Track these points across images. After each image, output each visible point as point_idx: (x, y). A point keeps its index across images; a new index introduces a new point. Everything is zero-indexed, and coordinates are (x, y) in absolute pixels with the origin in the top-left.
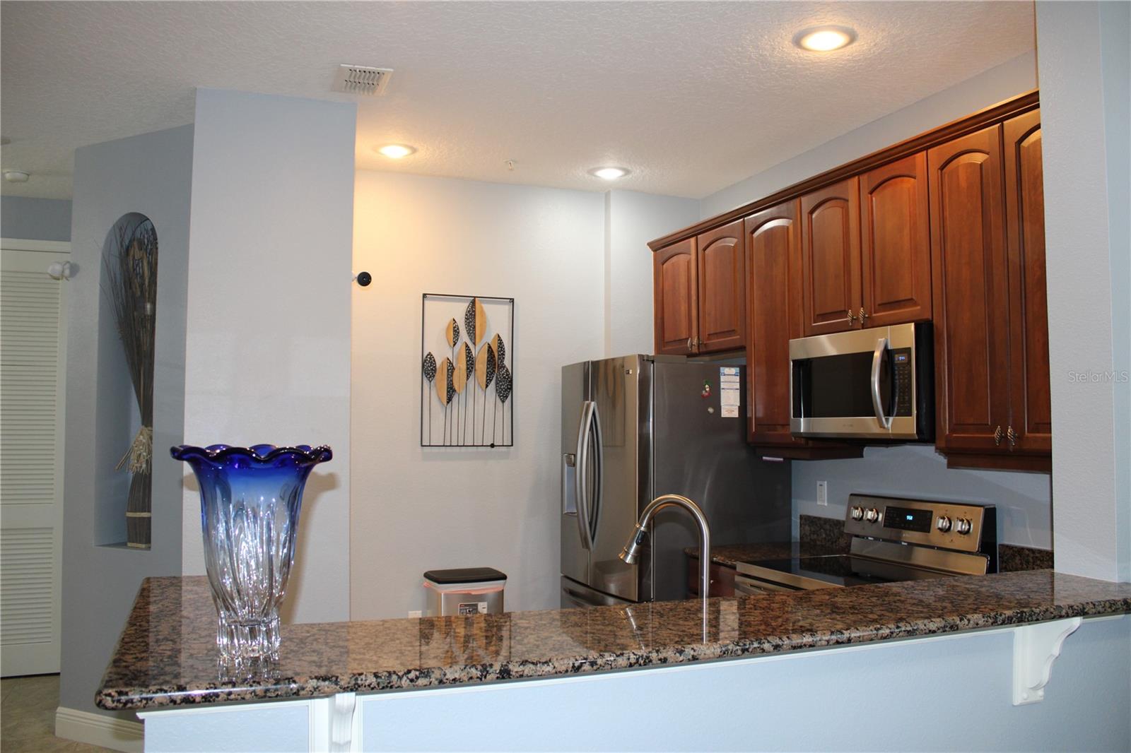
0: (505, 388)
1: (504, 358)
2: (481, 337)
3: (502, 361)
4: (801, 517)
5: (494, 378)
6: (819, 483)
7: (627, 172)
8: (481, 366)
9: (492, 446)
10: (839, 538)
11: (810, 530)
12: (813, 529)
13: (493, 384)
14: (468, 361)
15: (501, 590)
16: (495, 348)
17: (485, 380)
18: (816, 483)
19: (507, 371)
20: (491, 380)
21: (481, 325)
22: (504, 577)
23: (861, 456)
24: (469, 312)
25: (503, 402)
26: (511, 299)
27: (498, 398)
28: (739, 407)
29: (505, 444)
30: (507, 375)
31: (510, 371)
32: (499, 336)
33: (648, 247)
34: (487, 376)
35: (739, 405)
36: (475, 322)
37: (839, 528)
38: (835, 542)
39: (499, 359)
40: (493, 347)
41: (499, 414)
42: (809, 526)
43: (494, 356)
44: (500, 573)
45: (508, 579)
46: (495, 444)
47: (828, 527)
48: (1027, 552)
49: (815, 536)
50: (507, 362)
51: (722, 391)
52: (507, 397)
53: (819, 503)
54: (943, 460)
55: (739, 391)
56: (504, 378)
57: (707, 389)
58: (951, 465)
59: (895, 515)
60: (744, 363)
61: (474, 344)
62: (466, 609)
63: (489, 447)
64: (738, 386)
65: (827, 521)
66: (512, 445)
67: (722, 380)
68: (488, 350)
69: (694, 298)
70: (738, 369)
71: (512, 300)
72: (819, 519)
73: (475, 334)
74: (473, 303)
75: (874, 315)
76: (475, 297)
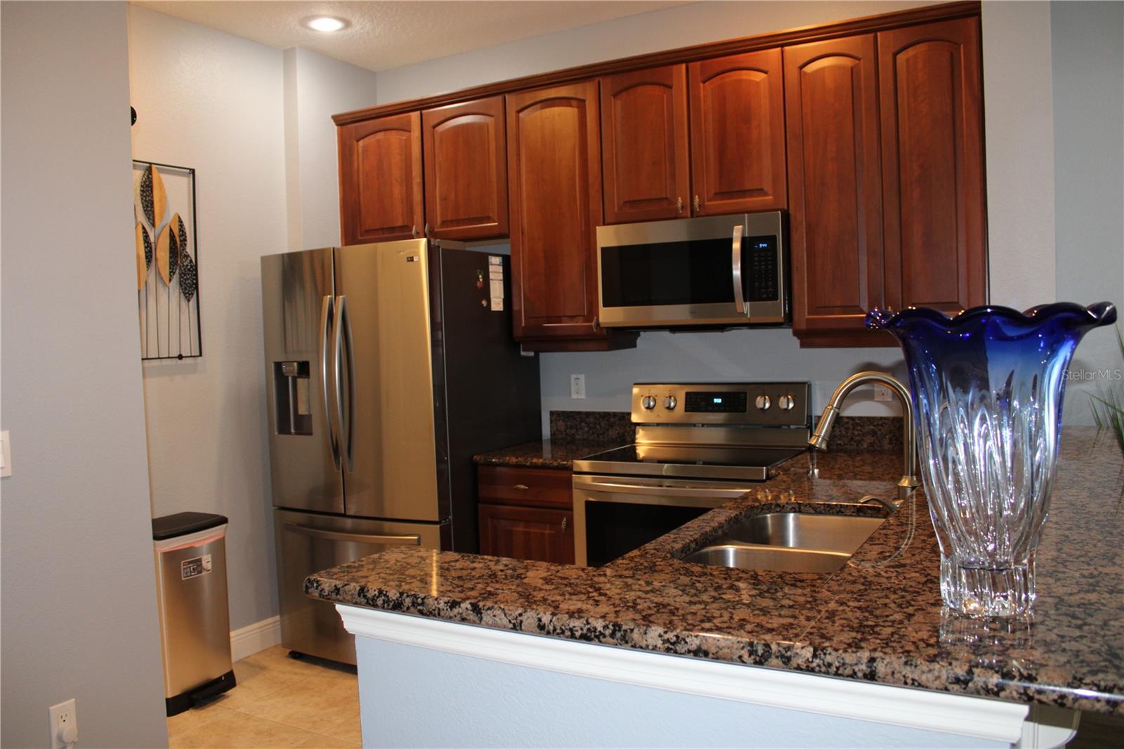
0: (190, 284)
1: (186, 245)
2: (162, 217)
3: (184, 249)
4: (552, 413)
5: (177, 271)
6: (573, 377)
7: (347, 24)
8: (162, 254)
9: (180, 357)
10: (608, 430)
11: (566, 425)
12: (568, 423)
13: (176, 277)
14: (146, 247)
15: (222, 536)
16: (176, 232)
17: (168, 273)
18: (570, 377)
19: (191, 261)
20: (174, 273)
21: (160, 201)
22: (223, 520)
23: (635, 346)
24: (145, 182)
25: (189, 301)
26: (190, 169)
27: (182, 295)
28: (504, 300)
29: (193, 355)
30: (192, 267)
31: (194, 261)
32: (179, 218)
33: (332, 120)
34: (170, 268)
35: (503, 297)
36: (152, 197)
37: (608, 420)
38: (603, 434)
39: (181, 245)
40: (173, 229)
41: (185, 317)
42: (563, 421)
43: (176, 243)
44: (218, 516)
45: (229, 521)
46: (184, 355)
47: (591, 420)
48: (846, 420)
49: (574, 431)
50: (190, 249)
51: (491, 282)
52: (192, 294)
53: (574, 396)
54: (797, 342)
55: (502, 282)
56: (189, 270)
57: (481, 280)
58: (803, 345)
59: (699, 400)
60: (508, 252)
61: (153, 225)
62: (190, 567)
63: (177, 359)
64: (501, 277)
65: (588, 414)
66: (201, 355)
67: (490, 270)
68: (170, 234)
69: (417, 180)
70: (501, 258)
71: (193, 171)
72: (579, 413)
73: (153, 212)
74: (149, 170)
75: (707, 203)
76: (150, 163)
